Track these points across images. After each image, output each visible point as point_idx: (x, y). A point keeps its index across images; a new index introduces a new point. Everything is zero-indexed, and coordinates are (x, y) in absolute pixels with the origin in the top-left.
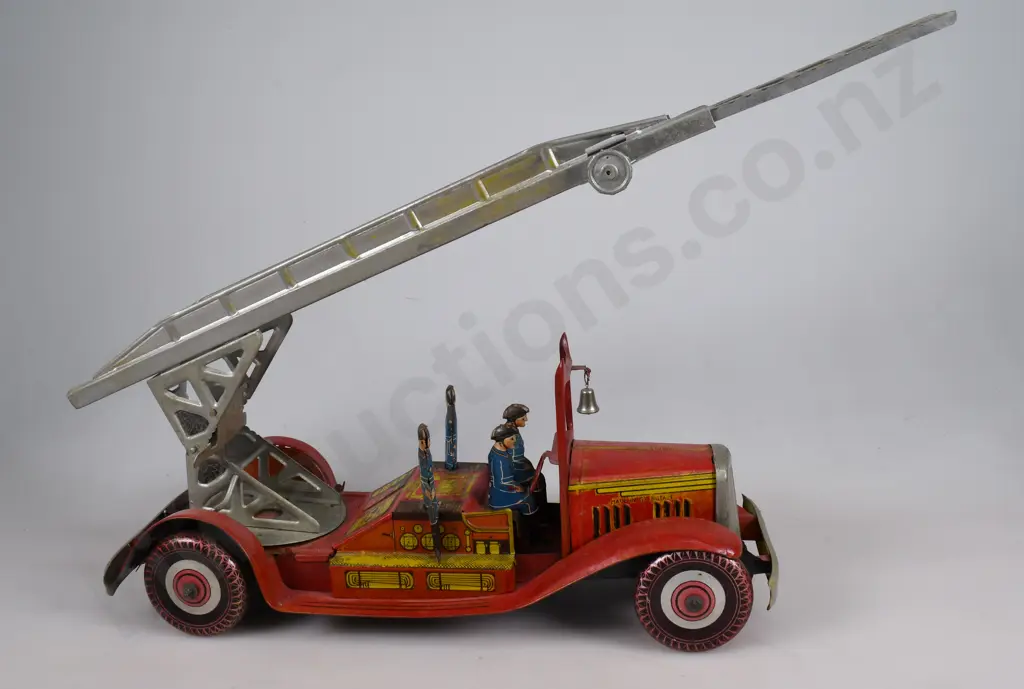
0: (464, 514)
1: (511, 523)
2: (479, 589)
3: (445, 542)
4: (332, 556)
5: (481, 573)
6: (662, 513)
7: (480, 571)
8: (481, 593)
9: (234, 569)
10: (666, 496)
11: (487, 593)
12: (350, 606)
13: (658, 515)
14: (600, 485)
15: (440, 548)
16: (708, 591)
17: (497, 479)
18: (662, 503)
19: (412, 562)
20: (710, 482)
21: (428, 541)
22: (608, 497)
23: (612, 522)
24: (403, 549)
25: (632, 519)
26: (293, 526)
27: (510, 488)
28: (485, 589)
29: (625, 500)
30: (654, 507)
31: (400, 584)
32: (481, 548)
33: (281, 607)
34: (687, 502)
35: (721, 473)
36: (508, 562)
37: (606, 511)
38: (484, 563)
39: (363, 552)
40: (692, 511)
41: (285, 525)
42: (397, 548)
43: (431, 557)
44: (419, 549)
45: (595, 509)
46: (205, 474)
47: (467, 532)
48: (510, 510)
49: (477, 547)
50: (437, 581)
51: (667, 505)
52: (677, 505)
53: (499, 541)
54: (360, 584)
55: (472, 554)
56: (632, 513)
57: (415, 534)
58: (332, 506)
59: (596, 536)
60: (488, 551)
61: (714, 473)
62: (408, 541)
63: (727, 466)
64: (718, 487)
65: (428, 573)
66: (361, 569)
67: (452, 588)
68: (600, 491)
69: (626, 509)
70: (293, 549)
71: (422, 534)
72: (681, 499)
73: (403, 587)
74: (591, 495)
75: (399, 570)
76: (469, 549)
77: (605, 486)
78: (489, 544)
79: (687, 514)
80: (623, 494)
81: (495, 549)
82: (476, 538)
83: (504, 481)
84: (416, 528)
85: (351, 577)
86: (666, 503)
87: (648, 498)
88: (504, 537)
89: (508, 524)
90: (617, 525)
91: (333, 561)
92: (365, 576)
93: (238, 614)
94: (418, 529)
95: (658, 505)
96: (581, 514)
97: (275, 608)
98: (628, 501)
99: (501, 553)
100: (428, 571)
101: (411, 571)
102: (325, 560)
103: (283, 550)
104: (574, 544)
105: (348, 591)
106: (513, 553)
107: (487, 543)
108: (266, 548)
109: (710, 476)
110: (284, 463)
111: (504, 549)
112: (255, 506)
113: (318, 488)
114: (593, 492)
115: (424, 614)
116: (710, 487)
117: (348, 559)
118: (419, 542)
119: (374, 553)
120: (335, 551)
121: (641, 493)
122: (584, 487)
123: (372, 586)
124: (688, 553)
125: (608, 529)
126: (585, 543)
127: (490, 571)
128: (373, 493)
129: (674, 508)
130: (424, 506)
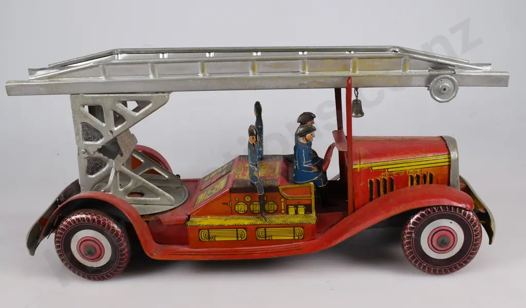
0: (280, 188)
1: (313, 193)
2: (293, 238)
3: (267, 207)
4: (188, 220)
5: (294, 227)
6: (415, 182)
7: (294, 226)
8: (294, 240)
9: (120, 233)
10: (418, 171)
11: (298, 240)
12: (203, 254)
13: (412, 184)
14: (374, 164)
15: (263, 212)
16: (454, 233)
17: (301, 163)
18: (415, 176)
19: (246, 222)
20: (447, 160)
21: (256, 207)
22: (378, 172)
23: (382, 190)
24: (237, 213)
25: (395, 187)
26: (156, 201)
27: (309, 169)
28: (297, 238)
29: (391, 174)
30: (410, 178)
31: (237, 237)
32: (292, 210)
33: (156, 256)
34: (431, 175)
35: (453, 155)
36: (312, 218)
37: (378, 182)
38: (296, 220)
39: (209, 217)
40: (434, 180)
41: (150, 201)
42: (233, 213)
43: (258, 218)
44: (249, 213)
45: (371, 181)
46: (92, 168)
47: (283, 200)
48: (312, 183)
49: (289, 209)
50: (264, 234)
51: (418, 176)
52: (425, 177)
53: (305, 205)
54: (209, 238)
55: (285, 215)
56: (394, 183)
57: (245, 202)
58: (177, 188)
59: (371, 199)
60: (296, 212)
61: (449, 154)
62: (241, 207)
63: (457, 149)
64: (452, 163)
65: (257, 228)
66: (209, 228)
67: (274, 238)
68: (373, 168)
69: (391, 180)
70: (160, 216)
71: (251, 202)
72: (427, 173)
73: (240, 239)
74: (368, 171)
75: (236, 227)
76: (283, 212)
77: (377, 164)
78: (297, 208)
79: (431, 182)
80: (389, 170)
81: (301, 210)
82: (288, 203)
83: (306, 164)
84: (246, 198)
85: (203, 235)
86: (417, 175)
87: (406, 172)
88: (308, 202)
89: (311, 194)
90: (385, 192)
91: (189, 223)
92: (213, 233)
93: (124, 264)
94: (248, 199)
95: (412, 177)
96: (361, 184)
97: (152, 258)
98: (392, 175)
99: (305, 213)
100: (258, 227)
101: (245, 227)
102: (183, 222)
103: (153, 218)
104: (356, 206)
105: (201, 243)
106: (314, 213)
107: (296, 206)
108: (142, 216)
109: (446, 156)
110: (142, 161)
111: (308, 210)
112: (129, 188)
113: (167, 177)
114: (368, 169)
115: (256, 256)
116: (447, 164)
117: (200, 222)
118: (249, 208)
119: (217, 217)
120: (189, 216)
121: (401, 169)
122: (362, 166)
123: (217, 239)
124: (441, 208)
125: (379, 195)
126: (364, 205)
127: (301, 225)
128: (204, 178)
129: (424, 178)
130: (252, 183)
